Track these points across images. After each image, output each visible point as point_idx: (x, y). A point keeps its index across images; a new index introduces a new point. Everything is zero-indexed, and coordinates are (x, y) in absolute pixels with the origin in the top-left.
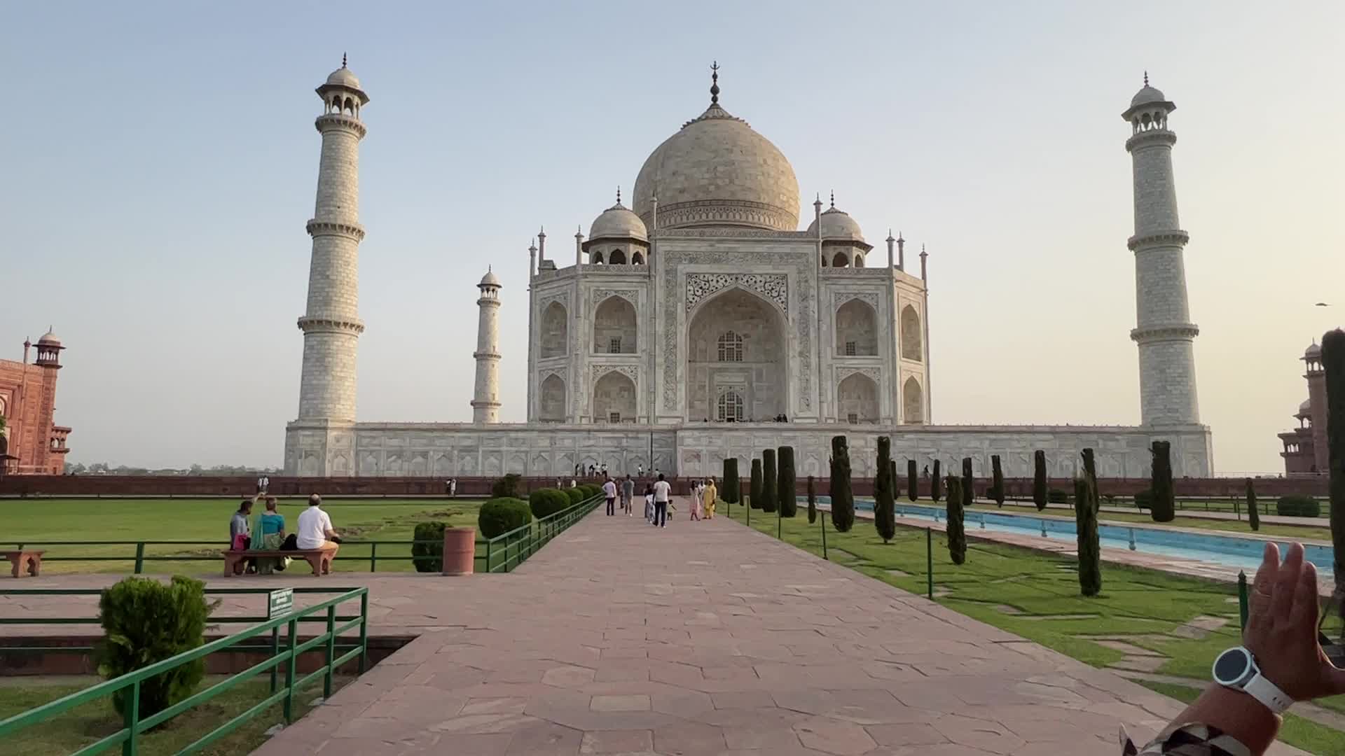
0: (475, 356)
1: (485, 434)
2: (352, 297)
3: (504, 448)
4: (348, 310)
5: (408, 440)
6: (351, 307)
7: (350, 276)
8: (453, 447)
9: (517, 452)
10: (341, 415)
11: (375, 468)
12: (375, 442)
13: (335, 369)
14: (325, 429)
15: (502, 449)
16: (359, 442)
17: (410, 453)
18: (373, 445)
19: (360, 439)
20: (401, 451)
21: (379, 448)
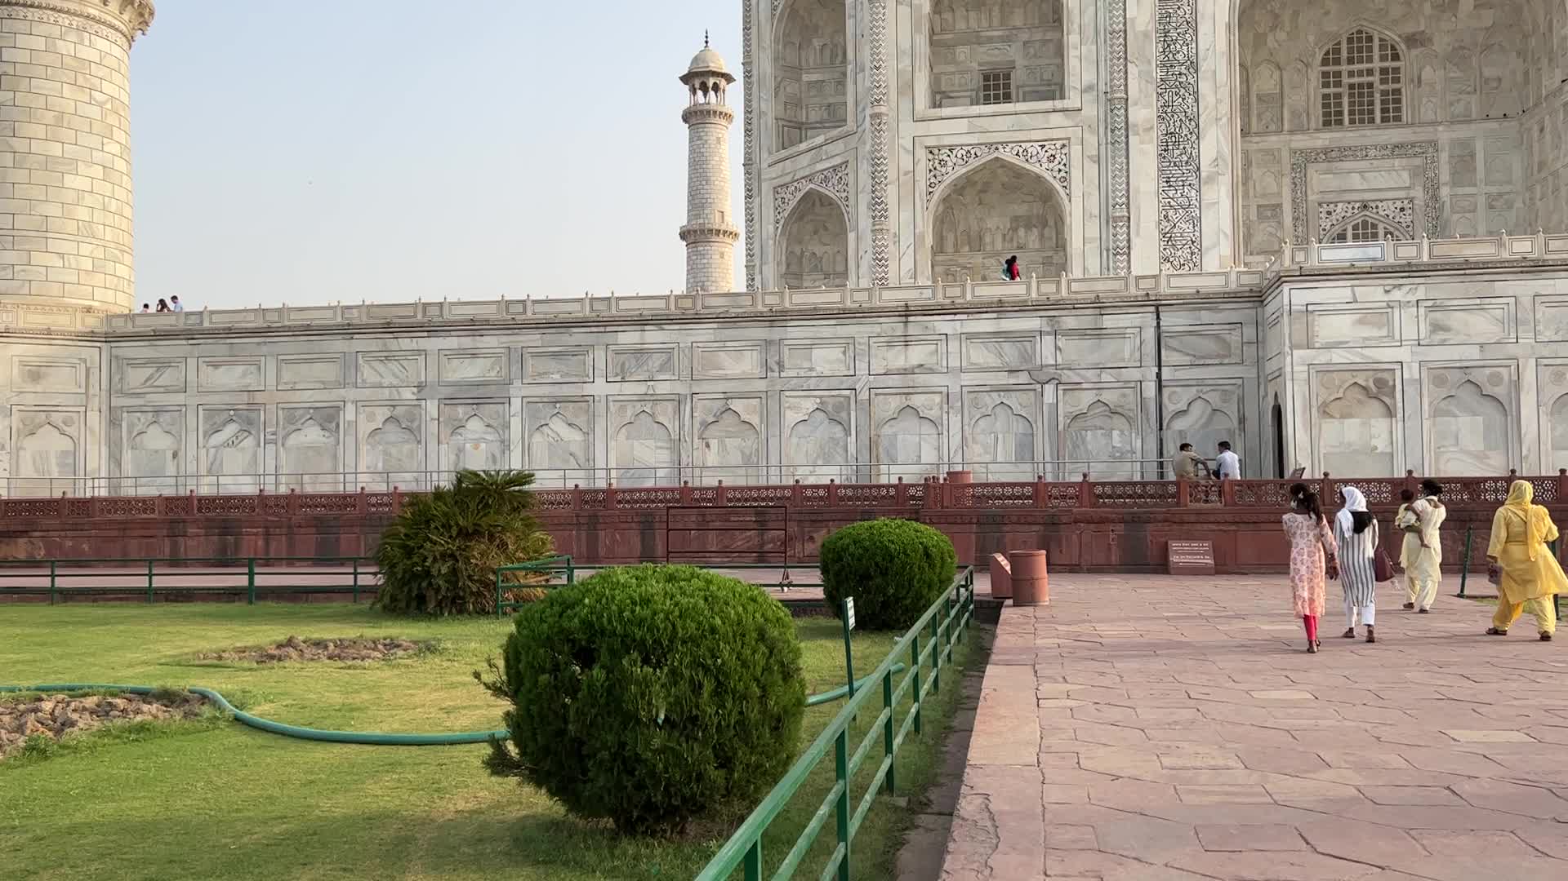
1: (532, 339)
3: (599, 388)
5: (272, 368)
8: (420, 387)
9: (642, 399)
10: (55, 290)
11: (171, 469)
12: (167, 378)
13: (27, 130)
15: (588, 389)
16: (116, 379)
17: (280, 412)
18: (162, 390)
19: (120, 368)
20: (253, 407)
21: (180, 398)
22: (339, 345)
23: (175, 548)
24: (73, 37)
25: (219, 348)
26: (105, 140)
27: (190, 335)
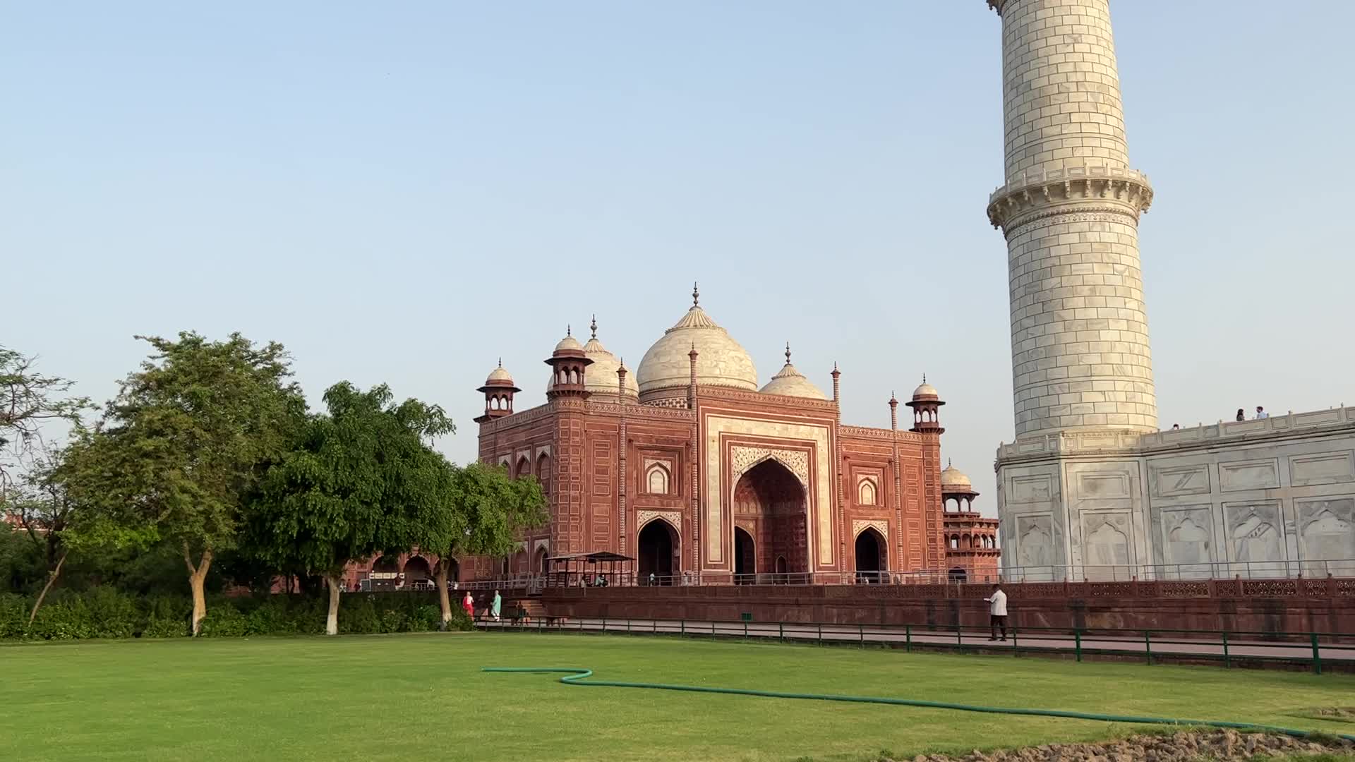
2: (1095, 118)
4: (1088, 152)
5: (1285, 469)
6: (1096, 143)
7: (1086, 67)
10: (1101, 419)
11: (1204, 557)
12: (1195, 481)
13: (1071, 303)
14: (1054, 457)
16: (1152, 485)
17: (1297, 506)
18: (1190, 492)
19: (1155, 477)
20: (1271, 502)
21: (1206, 498)
22: (1347, 443)
23: (1228, 624)
24: (1098, 227)
25: (1236, 454)
26: (1127, 300)
27: (1209, 445)
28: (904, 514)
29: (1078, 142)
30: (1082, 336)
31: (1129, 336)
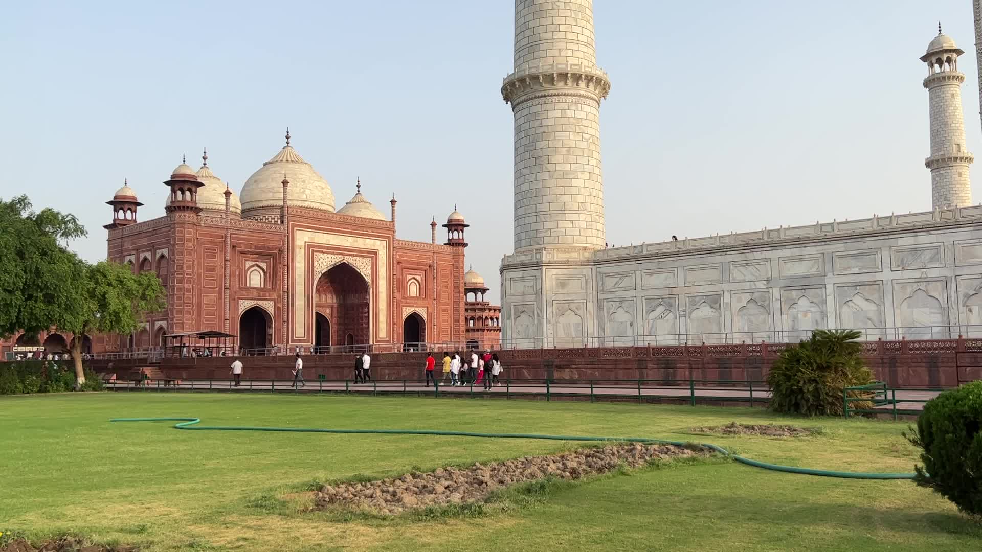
0: (928, 164)
1: (839, 247)
2: (576, 29)
3: (886, 275)
4: (569, 53)
5: (681, 275)
6: (575, 47)
8: (768, 280)
9: (918, 281)
10: (570, 239)
11: (629, 332)
12: (627, 282)
13: (554, 159)
14: (538, 265)
15: (878, 277)
16: (600, 285)
17: (687, 299)
18: (623, 289)
19: (602, 280)
20: (671, 296)
21: (632, 293)
22: (718, 259)
23: (641, 375)
24: (573, 108)
25: (651, 265)
26: (590, 159)
27: (636, 259)
28: (439, 303)
29: (563, 46)
30: (560, 182)
31: (589, 184)
